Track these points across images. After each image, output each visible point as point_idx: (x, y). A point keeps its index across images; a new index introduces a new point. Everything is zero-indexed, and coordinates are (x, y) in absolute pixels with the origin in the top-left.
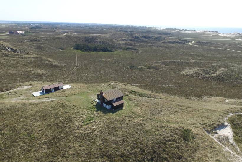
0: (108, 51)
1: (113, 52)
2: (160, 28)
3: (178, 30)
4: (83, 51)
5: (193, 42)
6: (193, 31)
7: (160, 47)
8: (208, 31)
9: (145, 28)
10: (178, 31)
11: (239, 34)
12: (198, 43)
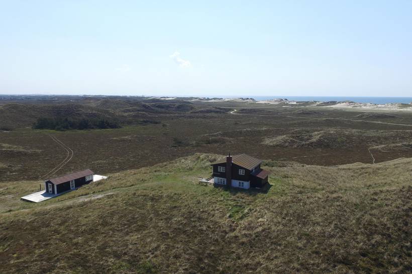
0: (110, 126)
1: (120, 127)
2: (168, 98)
3: (196, 98)
4: (58, 129)
5: (236, 110)
6: (219, 99)
7: (194, 117)
8: (241, 98)
9: (142, 98)
10: (197, 100)
11: (282, 100)
12: (243, 111)
